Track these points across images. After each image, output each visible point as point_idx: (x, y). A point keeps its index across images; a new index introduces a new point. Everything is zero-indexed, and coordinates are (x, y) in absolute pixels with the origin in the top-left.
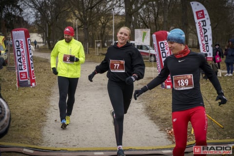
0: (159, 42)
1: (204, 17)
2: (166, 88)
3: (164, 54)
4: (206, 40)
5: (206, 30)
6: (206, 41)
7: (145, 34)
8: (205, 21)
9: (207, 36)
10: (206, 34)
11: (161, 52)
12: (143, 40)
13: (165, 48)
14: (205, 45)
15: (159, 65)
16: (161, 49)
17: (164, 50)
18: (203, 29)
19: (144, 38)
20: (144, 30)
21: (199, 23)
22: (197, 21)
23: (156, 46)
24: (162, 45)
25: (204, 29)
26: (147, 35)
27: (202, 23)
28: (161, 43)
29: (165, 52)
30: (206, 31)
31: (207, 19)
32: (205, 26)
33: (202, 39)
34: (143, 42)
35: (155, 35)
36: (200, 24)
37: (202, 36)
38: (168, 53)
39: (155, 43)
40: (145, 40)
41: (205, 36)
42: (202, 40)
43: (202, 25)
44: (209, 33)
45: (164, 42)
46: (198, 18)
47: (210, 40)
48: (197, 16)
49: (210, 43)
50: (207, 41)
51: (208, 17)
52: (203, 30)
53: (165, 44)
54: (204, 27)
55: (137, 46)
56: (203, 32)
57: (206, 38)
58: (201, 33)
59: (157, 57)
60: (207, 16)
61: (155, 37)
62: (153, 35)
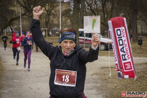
0: (116, 29)
2: (123, 78)
3: (121, 42)
7: (94, 21)
11: (118, 39)
12: (93, 27)
13: (122, 36)
15: (116, 54)
16: (117, 36)
17: (121, 37)
19: (93, 25)
20: (94, 17)
23: (112, 33)
24: (119, 32)
26: (96, 22)
28: (117, 30)
29: (122, 40)
34: (93, 29)
35: (111, 21)
38: (125, 41)
39: (111, 29)
40: (95, 27)
45: (120, 28)
53: (121, 30)
55: (86, 34)
59: (114, 45)
61: (111, 23)
62: (108, 21)
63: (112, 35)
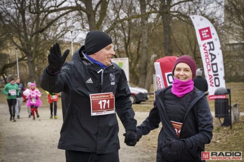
0: (166, 74)
1: (210, 37)
4: (215, 70)
5: (215, 56)
6: (214, 72)
8: (212, 42)
9: (216, 64)
10: (214, 62)
14: (214, 77)
18: (210, 54)
20: (119, 60)
21: (204, 46)
22: (201, 43)
23: (161, 80)
24: (170, 78)
25: (212, 55)
26: (123, 66)
27: (208, 46)
28: (168, 76)
30: (215, 58)
31: (216, 40)
32: (213, 50)
33: (209, 68)
35: (159, 63)
36: (206, 47)
37: (208, 63)
39: (159, 75)
41: (213, 64)
42: (209, 70)
43: (208, 48)
44: (219, 60)
46: (203, 39)
47: (221, 69)
48: (201, 36)
49: (221, 74)
50: (217, 71)
51: (217, 37)
52: (210, 56)
54: (211, 52)
56: (210, 59)
57: (214, 67)
58: (207, 60)
60: (215, 36)
61: (159, 66)
62: (155, 63)
63: (161, 83)
